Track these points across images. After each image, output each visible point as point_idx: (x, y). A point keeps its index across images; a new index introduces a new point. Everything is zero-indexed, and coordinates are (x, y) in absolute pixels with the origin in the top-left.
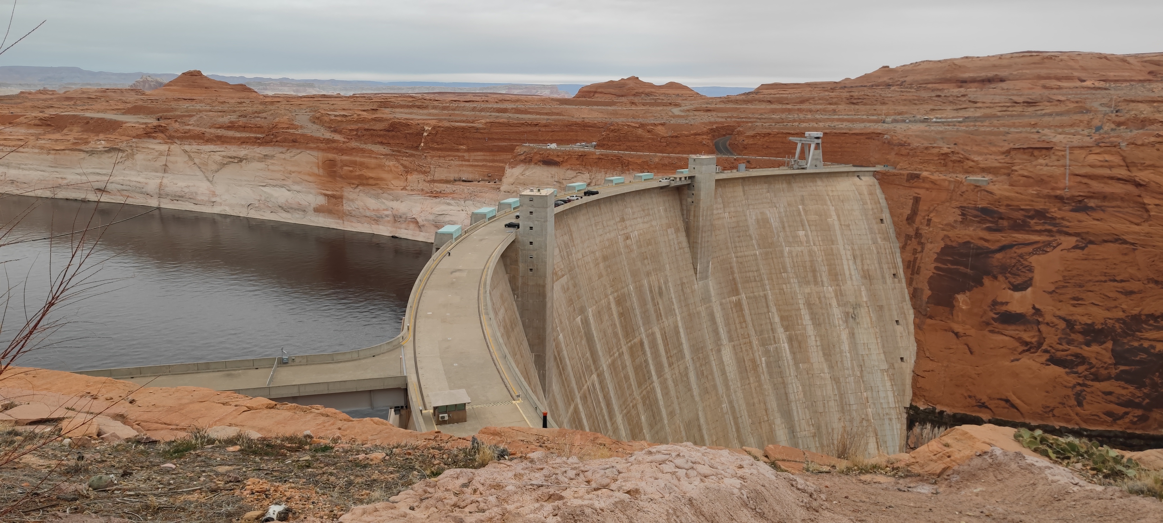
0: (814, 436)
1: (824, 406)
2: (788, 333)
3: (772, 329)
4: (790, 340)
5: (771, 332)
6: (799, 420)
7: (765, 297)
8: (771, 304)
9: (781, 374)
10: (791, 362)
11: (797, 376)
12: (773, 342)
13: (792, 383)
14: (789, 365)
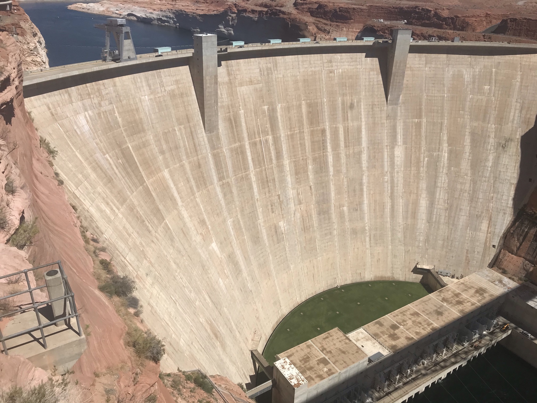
0: (446, 209)
1: (460, 195)
2: (450, 148)
3: (439, 143)
4: (450, 152)
5: (438, 144)
6: (439, 199)
7: (442, 124)
8: (444, 128)
9: (436, 170)
10: (446, 165)
11: (447, 174)
12: (437, 151)
13: (442, 177)
14: (444, 166)
